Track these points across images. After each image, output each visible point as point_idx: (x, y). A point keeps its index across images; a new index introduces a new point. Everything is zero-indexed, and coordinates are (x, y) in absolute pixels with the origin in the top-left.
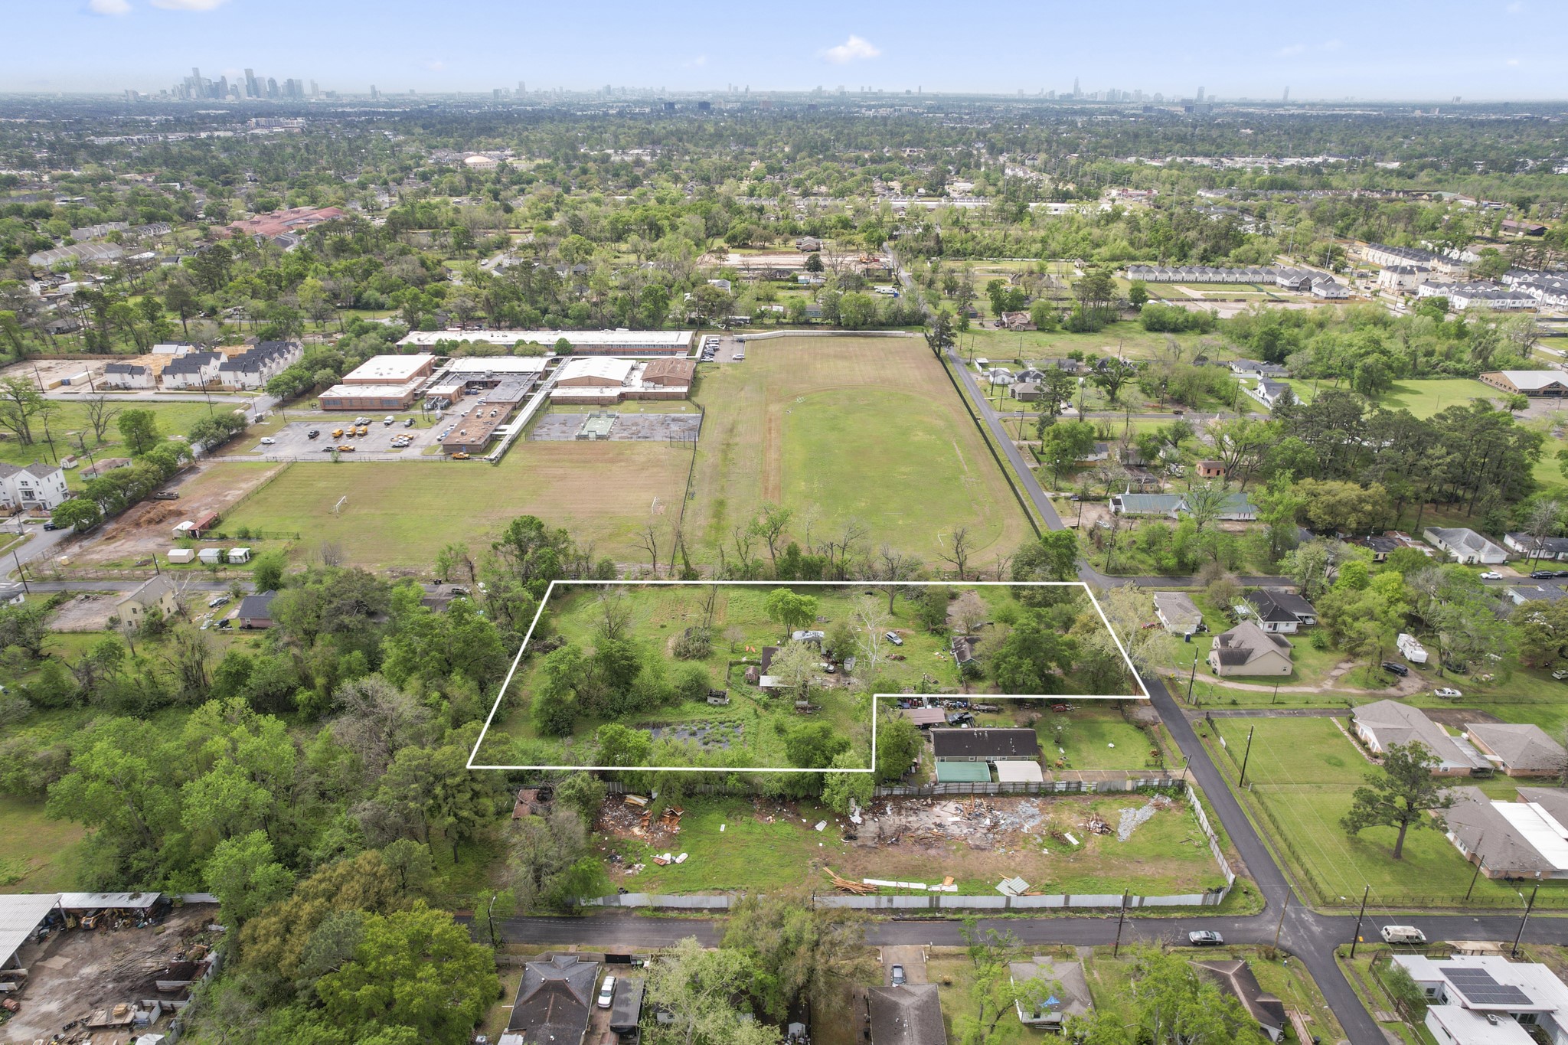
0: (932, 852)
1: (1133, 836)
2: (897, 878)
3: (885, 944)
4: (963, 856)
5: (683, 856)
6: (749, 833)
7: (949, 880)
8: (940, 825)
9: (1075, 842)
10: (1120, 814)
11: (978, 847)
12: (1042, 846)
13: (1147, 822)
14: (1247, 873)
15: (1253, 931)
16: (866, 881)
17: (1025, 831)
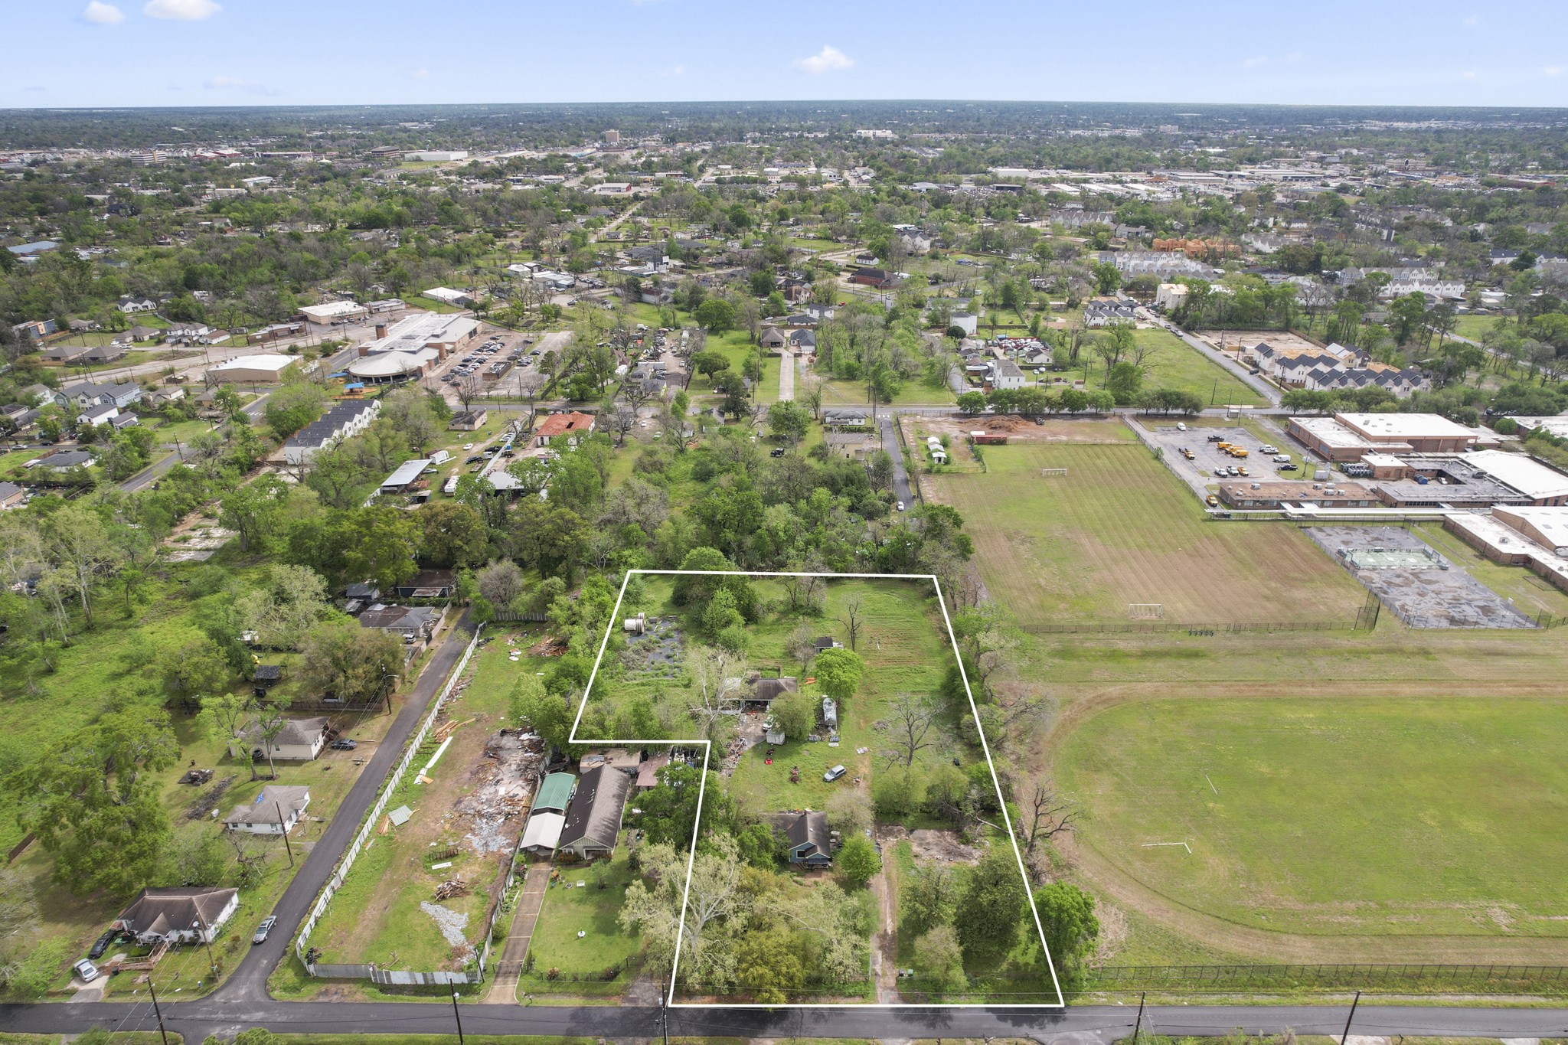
0: (467, 775)
1: (425, 914)
2: (445, 754)
4: (453, 793)
7: (428, 780)
9: (434, 867)
11: (459, 802)
13: (439, 933)
14: (322, 999)
15: (251, 973)
16: (449, 739)
17: (469, 836)
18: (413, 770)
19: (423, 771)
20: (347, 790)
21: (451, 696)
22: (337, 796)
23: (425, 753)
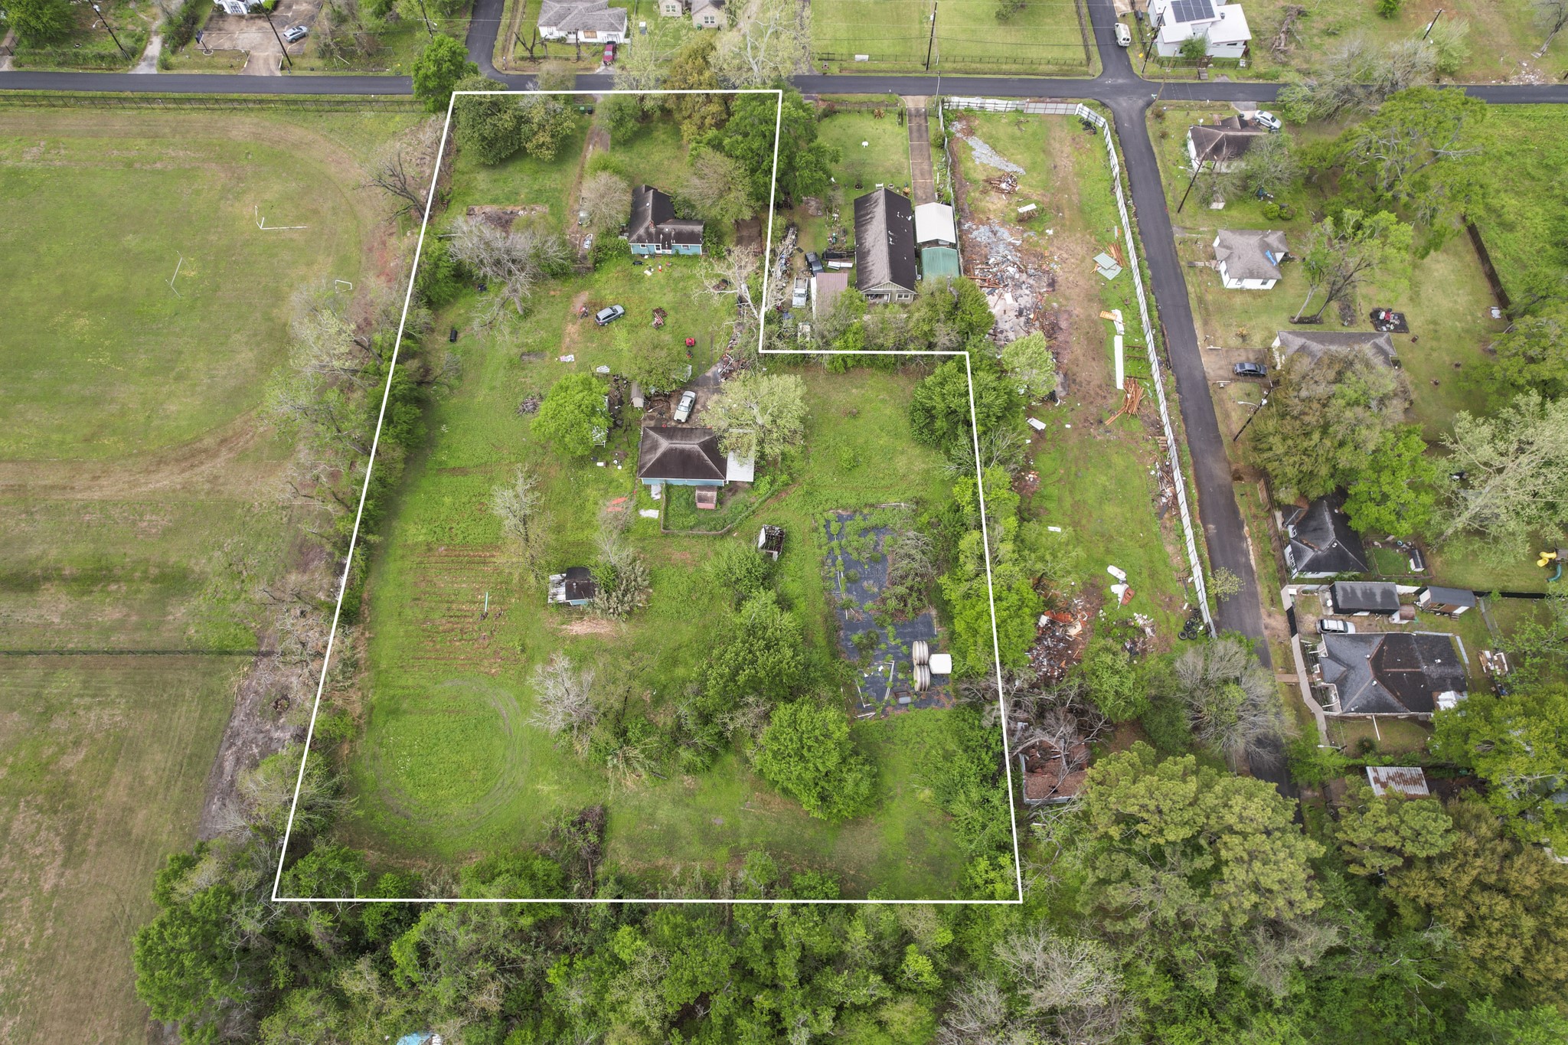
0: (1063, 325)
1: (1016, 162)
2: (1110, 359)
3: (1205, 378)
4: (1067, 299)
5: (1113, 570)
6: (1060, 500)
7: (1106, 315)
8: (1020, 313)
9: (1032, 207)
10: (983, 165)
11: (1051, 285)
12: (1043, 233)
16: (1119, 387)
17: (1018, 243)
18: (1134, 329)
19: (1120, 328)
20: (1193, 303)
21: (1168, 471)
22: (1200, 300)
23: (1136, 355)
